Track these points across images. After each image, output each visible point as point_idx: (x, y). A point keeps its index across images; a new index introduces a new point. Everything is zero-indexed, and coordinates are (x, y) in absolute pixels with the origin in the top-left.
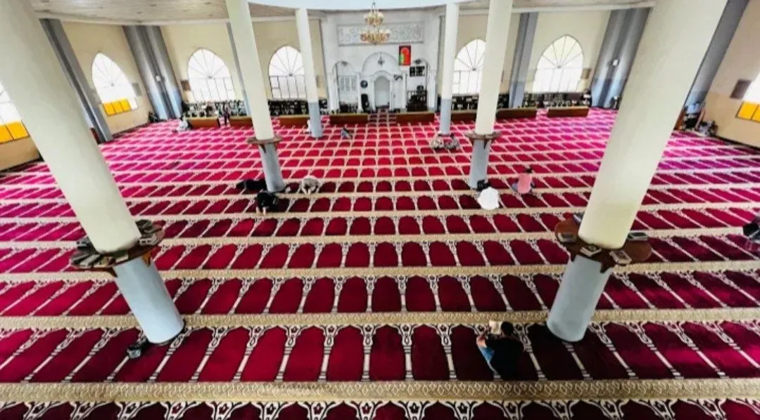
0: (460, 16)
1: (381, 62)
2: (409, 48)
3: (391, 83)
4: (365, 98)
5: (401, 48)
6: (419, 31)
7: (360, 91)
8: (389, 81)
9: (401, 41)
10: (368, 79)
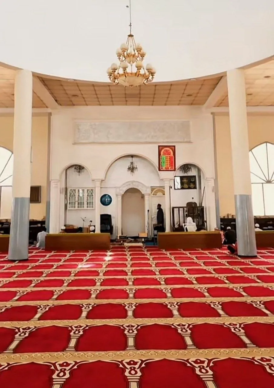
0: (249, 114)
1: (132, 169)
2: (173, 148)
3: (146, 198)
4: (106, 220)
5: (160, 148)
6: (185, 127)
7: (99, 210)
8: (143, 197)
9: (161, 140)
10: (111, 193)
